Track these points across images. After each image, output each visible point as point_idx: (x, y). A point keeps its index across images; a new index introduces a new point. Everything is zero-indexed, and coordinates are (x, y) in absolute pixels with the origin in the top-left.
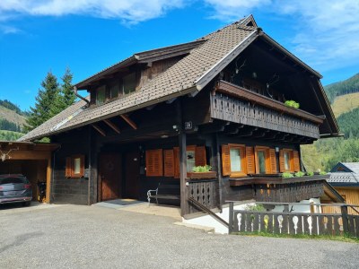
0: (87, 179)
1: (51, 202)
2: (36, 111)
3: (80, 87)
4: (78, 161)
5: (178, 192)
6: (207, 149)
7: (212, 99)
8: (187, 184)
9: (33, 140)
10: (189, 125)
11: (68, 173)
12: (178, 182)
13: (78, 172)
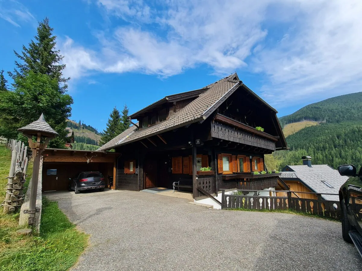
0: (137, 175)
1: (116, 189)
2: (107, 132)
3: (133, 117)
4: (132, 164)
5: (191, 184)
6: (209, 157)
7: (212, 125)
8: (197, 178)
9: (105, 150)
10: (198, 142)
11: (126, 171)
12: (191, 177)
13: (132, 170)
